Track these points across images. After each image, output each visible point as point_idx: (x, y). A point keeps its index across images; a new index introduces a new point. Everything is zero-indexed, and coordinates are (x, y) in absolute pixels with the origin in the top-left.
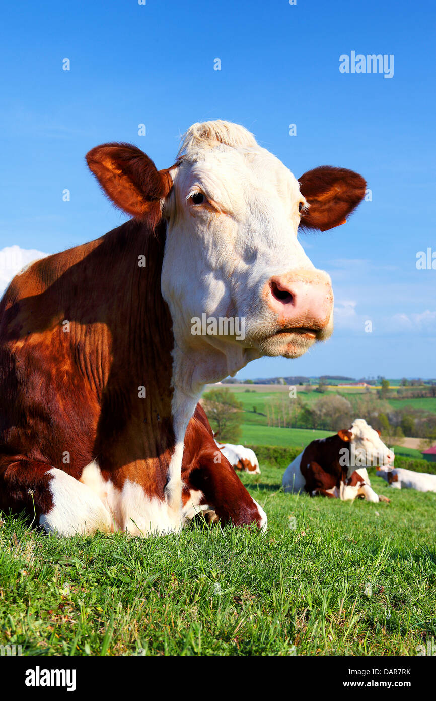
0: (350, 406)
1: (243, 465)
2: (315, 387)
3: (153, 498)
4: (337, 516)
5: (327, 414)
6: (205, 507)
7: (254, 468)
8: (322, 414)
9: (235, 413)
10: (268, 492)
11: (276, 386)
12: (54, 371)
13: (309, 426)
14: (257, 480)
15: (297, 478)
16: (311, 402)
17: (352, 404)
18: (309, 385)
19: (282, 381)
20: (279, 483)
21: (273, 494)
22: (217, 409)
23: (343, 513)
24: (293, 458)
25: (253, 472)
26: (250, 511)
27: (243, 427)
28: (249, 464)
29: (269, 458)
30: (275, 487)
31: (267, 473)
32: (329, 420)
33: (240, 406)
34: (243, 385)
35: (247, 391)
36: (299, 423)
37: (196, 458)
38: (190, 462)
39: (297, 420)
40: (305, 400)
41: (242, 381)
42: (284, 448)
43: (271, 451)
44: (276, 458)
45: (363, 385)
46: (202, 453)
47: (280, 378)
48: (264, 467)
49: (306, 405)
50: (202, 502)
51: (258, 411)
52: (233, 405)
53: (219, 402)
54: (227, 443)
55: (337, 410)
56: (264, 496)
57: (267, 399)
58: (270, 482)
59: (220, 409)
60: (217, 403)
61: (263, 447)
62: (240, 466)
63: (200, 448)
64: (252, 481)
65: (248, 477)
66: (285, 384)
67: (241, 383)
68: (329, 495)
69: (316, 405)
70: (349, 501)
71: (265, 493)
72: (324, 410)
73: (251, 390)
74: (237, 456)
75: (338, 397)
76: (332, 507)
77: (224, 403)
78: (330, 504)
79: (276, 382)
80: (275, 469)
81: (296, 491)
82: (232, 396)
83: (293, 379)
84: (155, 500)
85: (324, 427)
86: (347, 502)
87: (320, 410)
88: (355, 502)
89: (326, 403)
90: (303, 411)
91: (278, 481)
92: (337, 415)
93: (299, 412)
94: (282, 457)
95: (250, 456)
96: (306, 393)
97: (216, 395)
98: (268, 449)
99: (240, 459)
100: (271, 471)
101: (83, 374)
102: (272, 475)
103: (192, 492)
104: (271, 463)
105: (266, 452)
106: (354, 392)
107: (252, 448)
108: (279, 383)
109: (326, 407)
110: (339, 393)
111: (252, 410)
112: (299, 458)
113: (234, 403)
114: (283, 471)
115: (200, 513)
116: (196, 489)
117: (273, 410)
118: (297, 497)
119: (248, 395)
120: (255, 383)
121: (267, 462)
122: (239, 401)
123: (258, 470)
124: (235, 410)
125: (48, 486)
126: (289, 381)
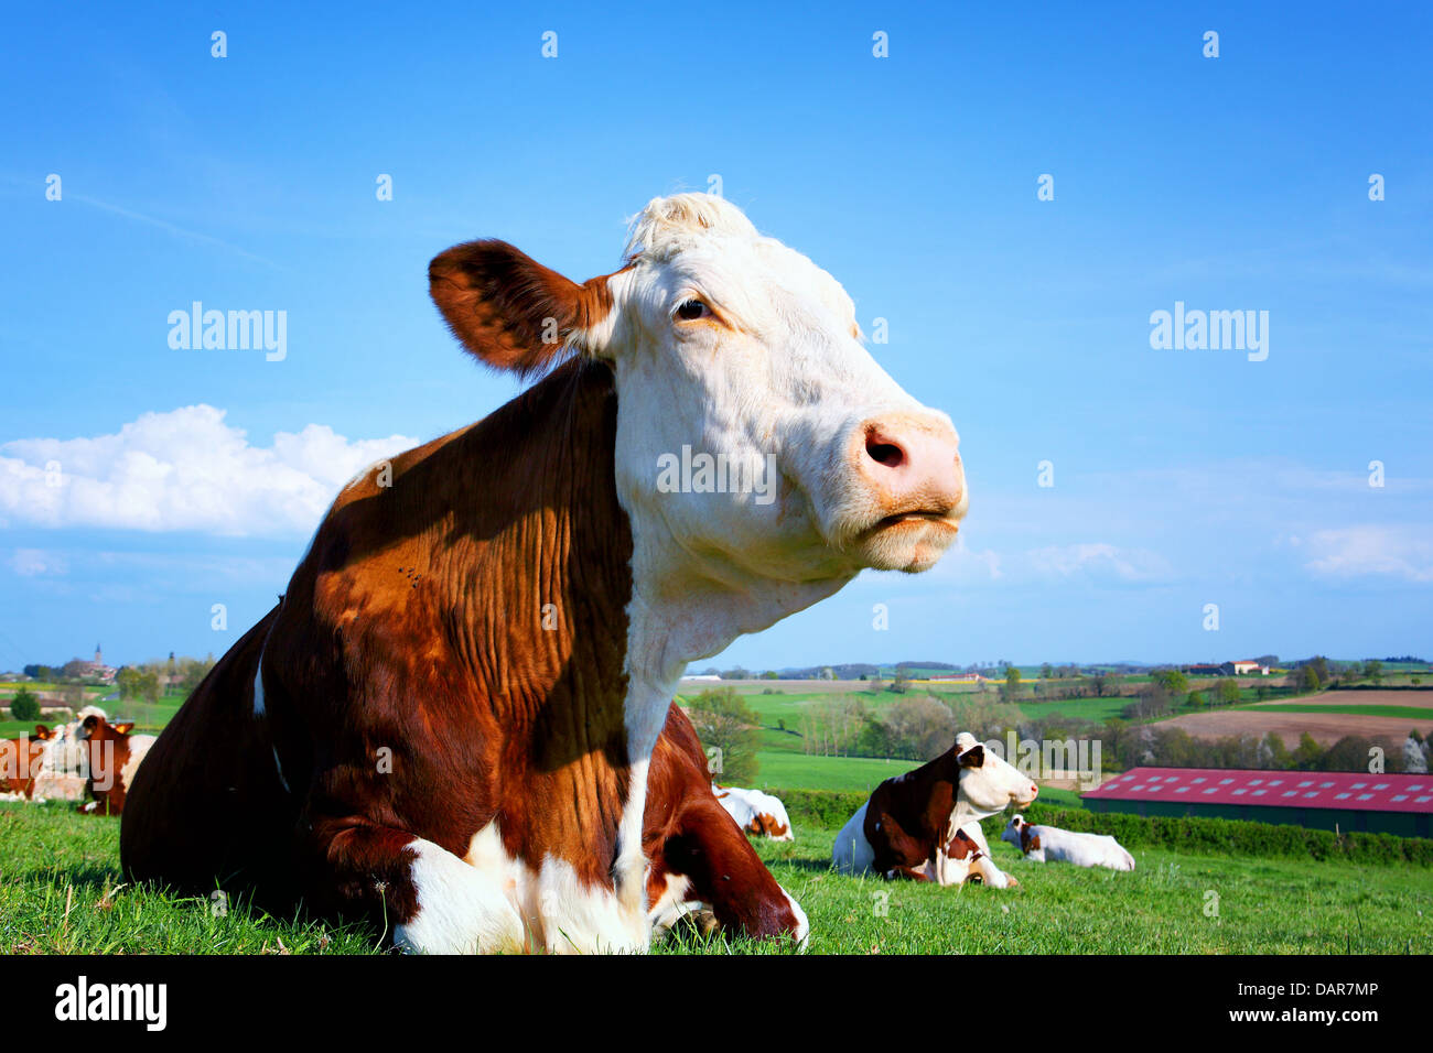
0: (951, 716)
1: (762, 825)
2: (888, 683)
3: (593, 888)
4: (935, 915)
5: (910, 731)
6: (694, 906)
7: (782, 831)
8: (902, 730)
9: (746, 731)
10: (808, 874)
11: (819, 682)
12: (412, 661)
13: (879, 753)
14: (787, 853)
15: (859, 847)
16: (883, 710)
17: (954, 710)
18: (878, 679)
19: (829, 672)
20: (828, 857)
21: (818, 878)
22: (713, 724)
23: (944, 909)
24: (852, 812)
25: (782, 838)
26: (776, 911)
27: (761, 757)
28: (774, 822)
29: (809, 811)
30: (822, 865)
31: (805, 840)
32: (914, 741)
33: (754, 719)
34: (759, 681)
35: (768, 692)
36: (860, 748)
37: (676, 815)
38: (665, 823)
39: (858, 742)
40: (870, 706)
41: (758, 674)
42: (835, 793)
43: (813, 800)
44: (821, 813)
45: (974, 677)
46: (686, 805)
47: (827, 667)
48: (800, 829)
49: (873, 714)
50: (689, 897)
51: (787, 728)
52: (744, 718)
53: (716, 712)
54: (732, 786)
55: (927, 723)
56: (802, 881)
57: (803, 705)
58: (811, 855)
59: (719, 725)
60: (714, 715)
61: (798, 793)
62: (757, 828)
63: (682, 797)
64: (779, 853)
65: (771, 847)
66: (834, 679)
67: (756, 678)
68: (918, 877)
69: (891, 714)
70: (955, 886)
71: (803, 876)
72: (905, 724)
73: (775, 690)
74: (751, 808)
75: (930, 699)
76: (925, 897)
77: (726, 715)
78: (920, 893)
79: (819, 674)
80: (819, 831)
81: (858, 871)
82: (740, 702)
83: (849, 668)
84: (597, 891)
85: (906, 753)
86: (952, 889)
87: (899, 725)
88: (965, 888)
89: (908, 711)
90: (867, 726)
91: (827, 855)
92: (929, 732)
93: (860, 727)
94: (833, 809)
95: (774, 809)
96: (873, 692)
97: (712, 700)
98: (807, 797)
99: (758, 814)
100: (814, 836)
101: (464, 663)
102: (815, 842)
103: (670, 878)
104: (811, 820)
105: (803, 801)
106: (959, 691)
107: (778, 795)
108: (824, 676)
109: (908, 717)
110: (931, 693)
111: (778, 726)
112: (862, 811)
113: (745, 713)
115: (686, 916)
116: (677, 873)
117: (815, 725)
118: (860, 882)
119: (769, 697)
120: (782, 678)
121: (805, 820)
122: (752, 710)
123: (789, 833)
124: (746, 727)
125: (409, 871)
126: (842, 672)
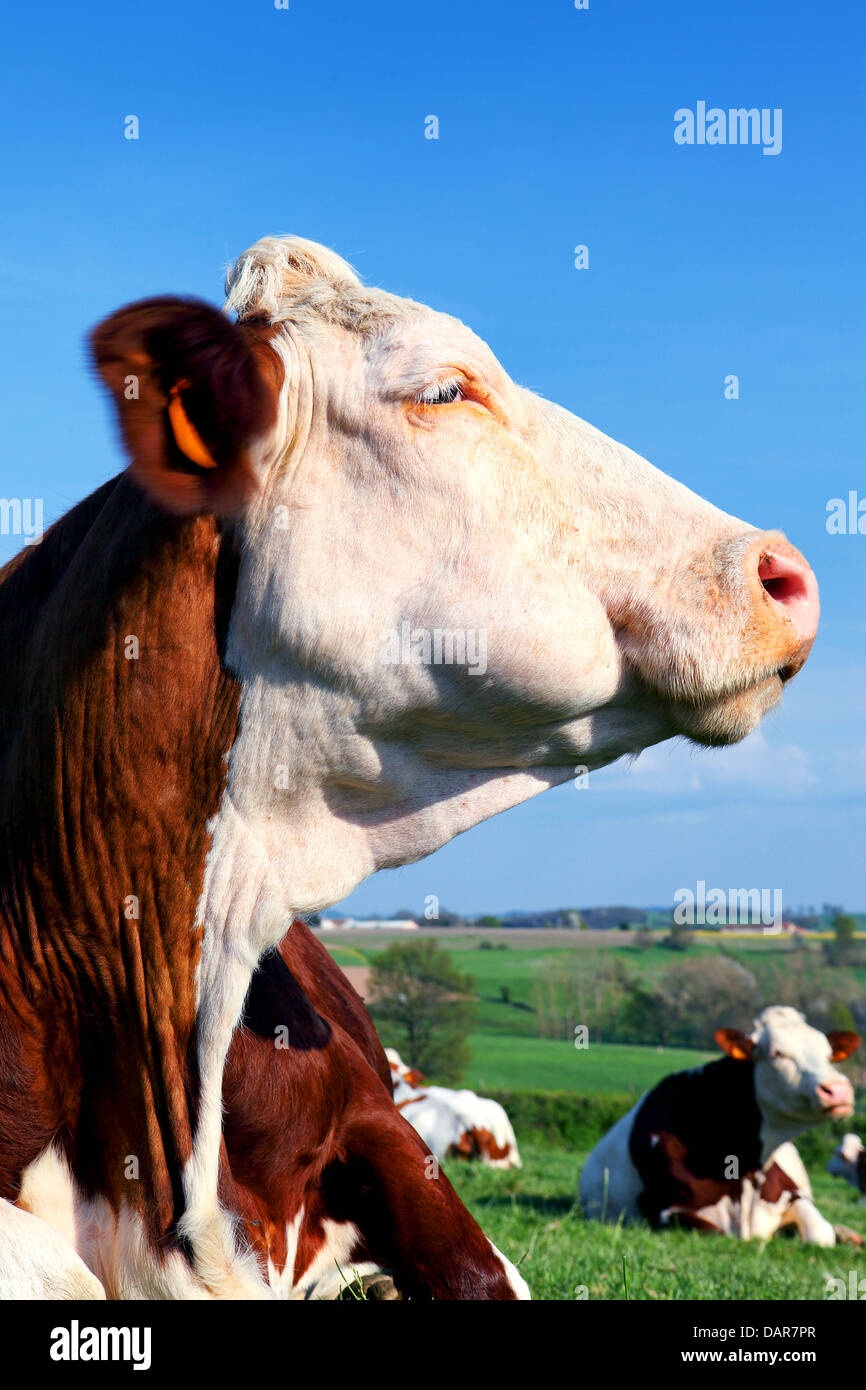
0: (753, 983)
1: (475, 1144)
2: (660, 934)
4: (723, 1286)
5: (693, 1006)
6: (367, 1269)
7: (503, 1153)
8: (681, 1005)
9: (454, 1004)
10: (540, 1219)
11: (560, 932)
13: (648, 1037)
14: (511, 1186)
15: (619, 1178)
16: (653, 974)
17: (758, 977)
18: (646, 929)
19: (575, 918)
20: (568, 1192)
21: (554, 1225)
22: (406, 992)
23: (739, 1277)
24: (607, 1125)
25: (502, 1164)
26: (485, 1279)
27: (478, 1044)
28: (491, 1140)
29: (543, 1123)
30: (559, 1205)
31: (537, 1166)
32: (698, 1021)
33: (468, 984)
34: (473, 931)
35: (486, 946)
36: (620, 1030)
37: (337, 1131)
38: (321, 1139)
39: (617, 1021)
40: (634, 968)
41: (472, 920)
42: (581, 1095)
43: (550, 1106)
44: (562, 1125)
45: (787, 927)
46: (353, 1117)
47: (571, 911)
48: (530, 1149)
49: (639, 981)
50: (357, 1255)
51: (514, 998)
52: (452, 984)
53: (410, 974)
54: (428, 1085)
55: (720, 994)
56: (530, 1230)
57: (537, 966)
58: (545, 1189)
59: (414, 992)
60: (406, 979)
61: (529, 1097)
62: (467, 1148)
64: (497, 1187)
65: (488, 1176)
66: (582, 928)
67: (467, 925)
68: (705, 1228)
69: (665, 981)
70: (756, 1241)
71: (531, 1222)
72: (686, 996)
73: (495, 943)
74: (458, 1118)
75: (723, 961)
76: (710, 1258)
77: (425, 979)
78: (703, 1250)
79: (560, 921)
80: (559, 1153)
81: (611, 1214)
82: (445, 959)
83: (604, 914)
85: (687, 1039)
86: (750, 1247)
87: (677, 996)
88: (771, 1245)
89: (690, 977)
90: (629, 998)
91: (569, 1188)
92: (721, 1007)
93: (620, 999)
94: (579, 1120)
95: (492, 1119)
96: (639, 948)
97: (405, 958)
98: (541, 1101)
99: (469, 1126)
100: (550, 1160)
102: (551, 1169)
103: (330, 1227)
104: (548, 1137)
105: (535, 1108)
106: (764, 947)
107: (498, 1098)
108: (567, 923)
109: (690, 986)
110: (723, 950)
111: (498, 995)
112: (626, 1122)
113: (454, 977)
114: (582, 1159)
115: (355, 1285)
116: (340, 1219)
117: (554, 995)
118: (616, 1232)
119: (486, 955)
120: (507, 925)
121: (538, 1136)
122: (463, 972)
123: (514, 1157)
124: (453, 997)
126: (593, 919)
